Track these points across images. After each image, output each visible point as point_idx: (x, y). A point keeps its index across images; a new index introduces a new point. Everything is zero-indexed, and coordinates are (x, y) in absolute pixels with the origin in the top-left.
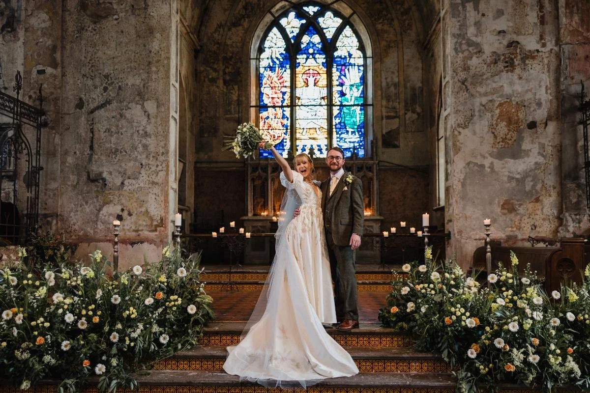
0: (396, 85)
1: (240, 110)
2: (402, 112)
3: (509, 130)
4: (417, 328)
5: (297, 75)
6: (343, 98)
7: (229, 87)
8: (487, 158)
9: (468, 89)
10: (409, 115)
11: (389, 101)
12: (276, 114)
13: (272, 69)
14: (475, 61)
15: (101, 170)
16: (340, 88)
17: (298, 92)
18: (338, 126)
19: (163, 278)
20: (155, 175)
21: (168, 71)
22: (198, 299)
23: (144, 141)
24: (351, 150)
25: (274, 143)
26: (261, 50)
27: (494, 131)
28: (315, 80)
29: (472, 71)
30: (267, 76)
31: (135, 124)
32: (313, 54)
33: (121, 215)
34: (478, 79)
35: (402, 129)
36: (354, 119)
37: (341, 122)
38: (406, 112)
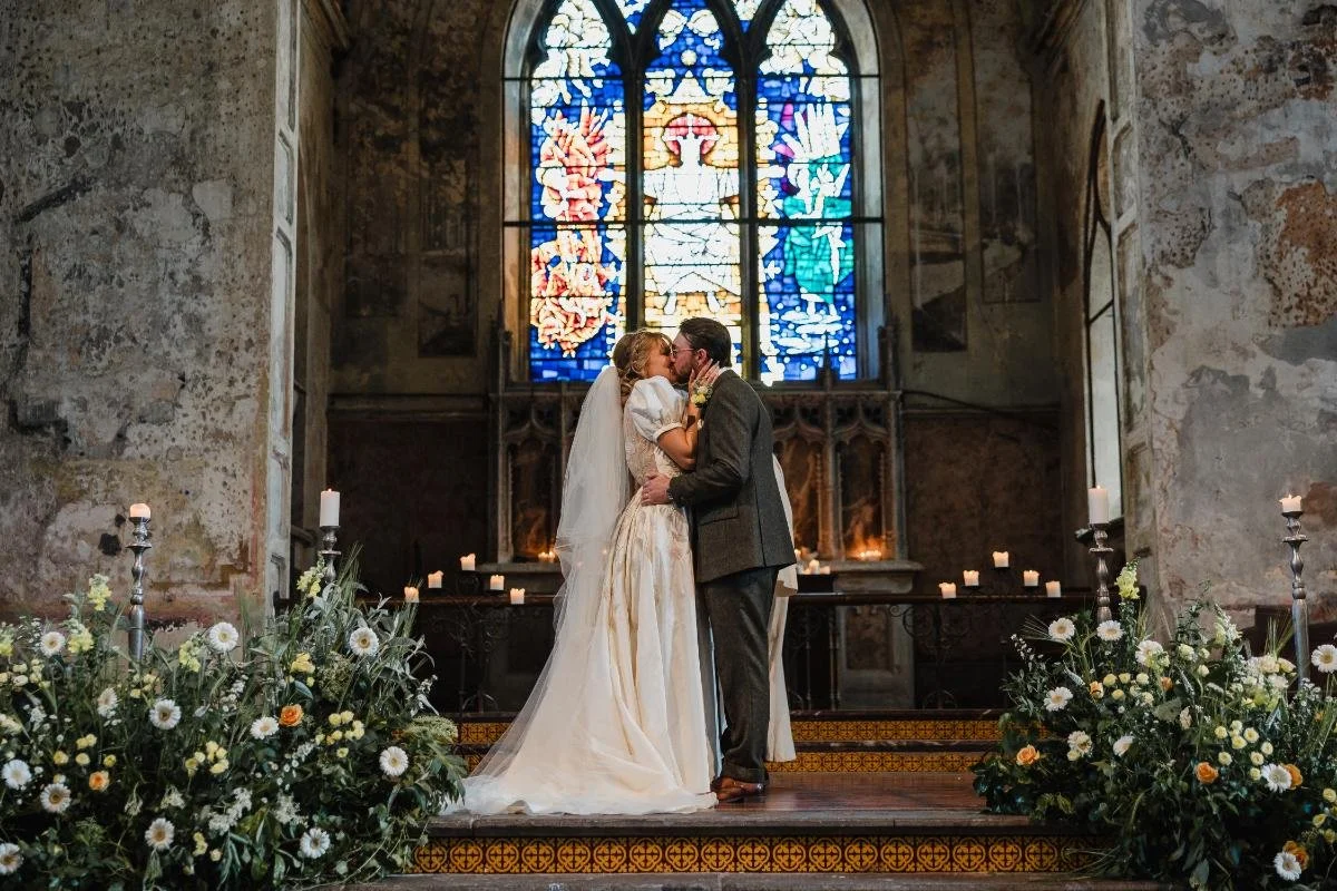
0: (953, 160)
1: (473, 238)
2: (972, 243)
3: (1319, 272)
4: (1103, 807)
5: (646, 131)
6: (789, 200)
7: (438, 165)
8: (1254, 356)
9: (1190, 149)
10: (994, 250)
11: (931, 209)
12: (583, 250)
13: (568, 111)
14: (1207, 65)
15: (52, 394)
16: (778, 171)
17: (651, 184)
18: (775, 286)
19: (303, 662)
20: (223, 411)
21: (268, 91)
22: (413, 729)
23: (191, 305)
24: (816, 359)
25: (576, 340)
26: (536, 54)
27: (1271, 273)
28: (702, 147)
29: (1203, 95)
30: (555, 134)
31: (162, 253)
32: (693, 68)
33: (115, 537)
34: (1218, 118)
35: (971, 293)
36: (823, 265)
37: (782, 273)
38: (985, 240)
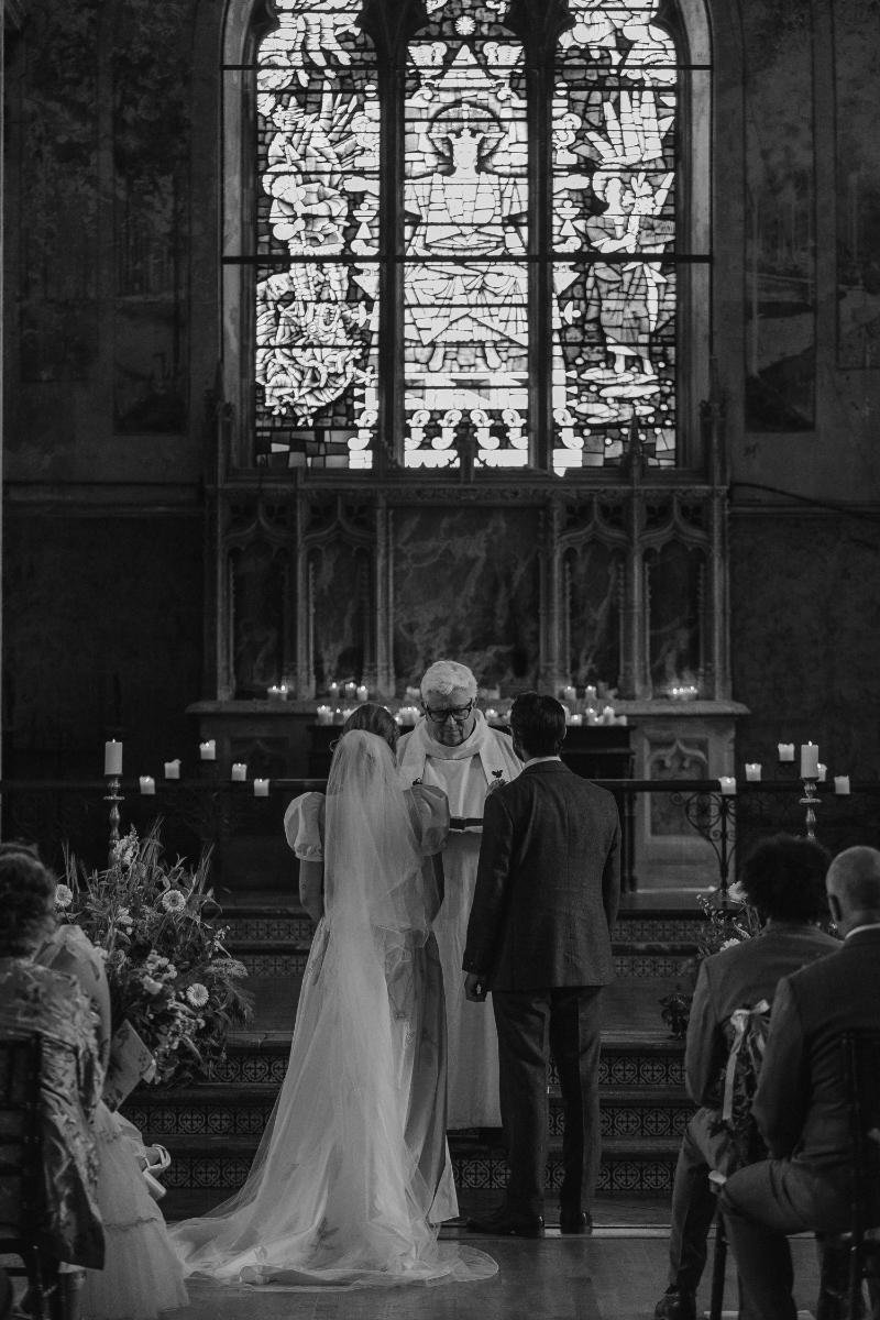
0: (804, 181)
1: (183, 277)
2: (826, 290)
5: (408, 126)
6: (593, 220)
7: (138, 182)
10: (854, 299)
11: (775, 246)
12: (323, 286)
13: (306, 98)
16: (580, 182)
18: (575, 334)
19: (124, 916)
22: (210, 969)
24: (623, 431)
25: (314, 403)
26: (262, 23)
30: (288, 127)
32: (470, 40)
35: (824, 357)
36: (637, 307)
37: (584, 316)
38: (842, 287)
